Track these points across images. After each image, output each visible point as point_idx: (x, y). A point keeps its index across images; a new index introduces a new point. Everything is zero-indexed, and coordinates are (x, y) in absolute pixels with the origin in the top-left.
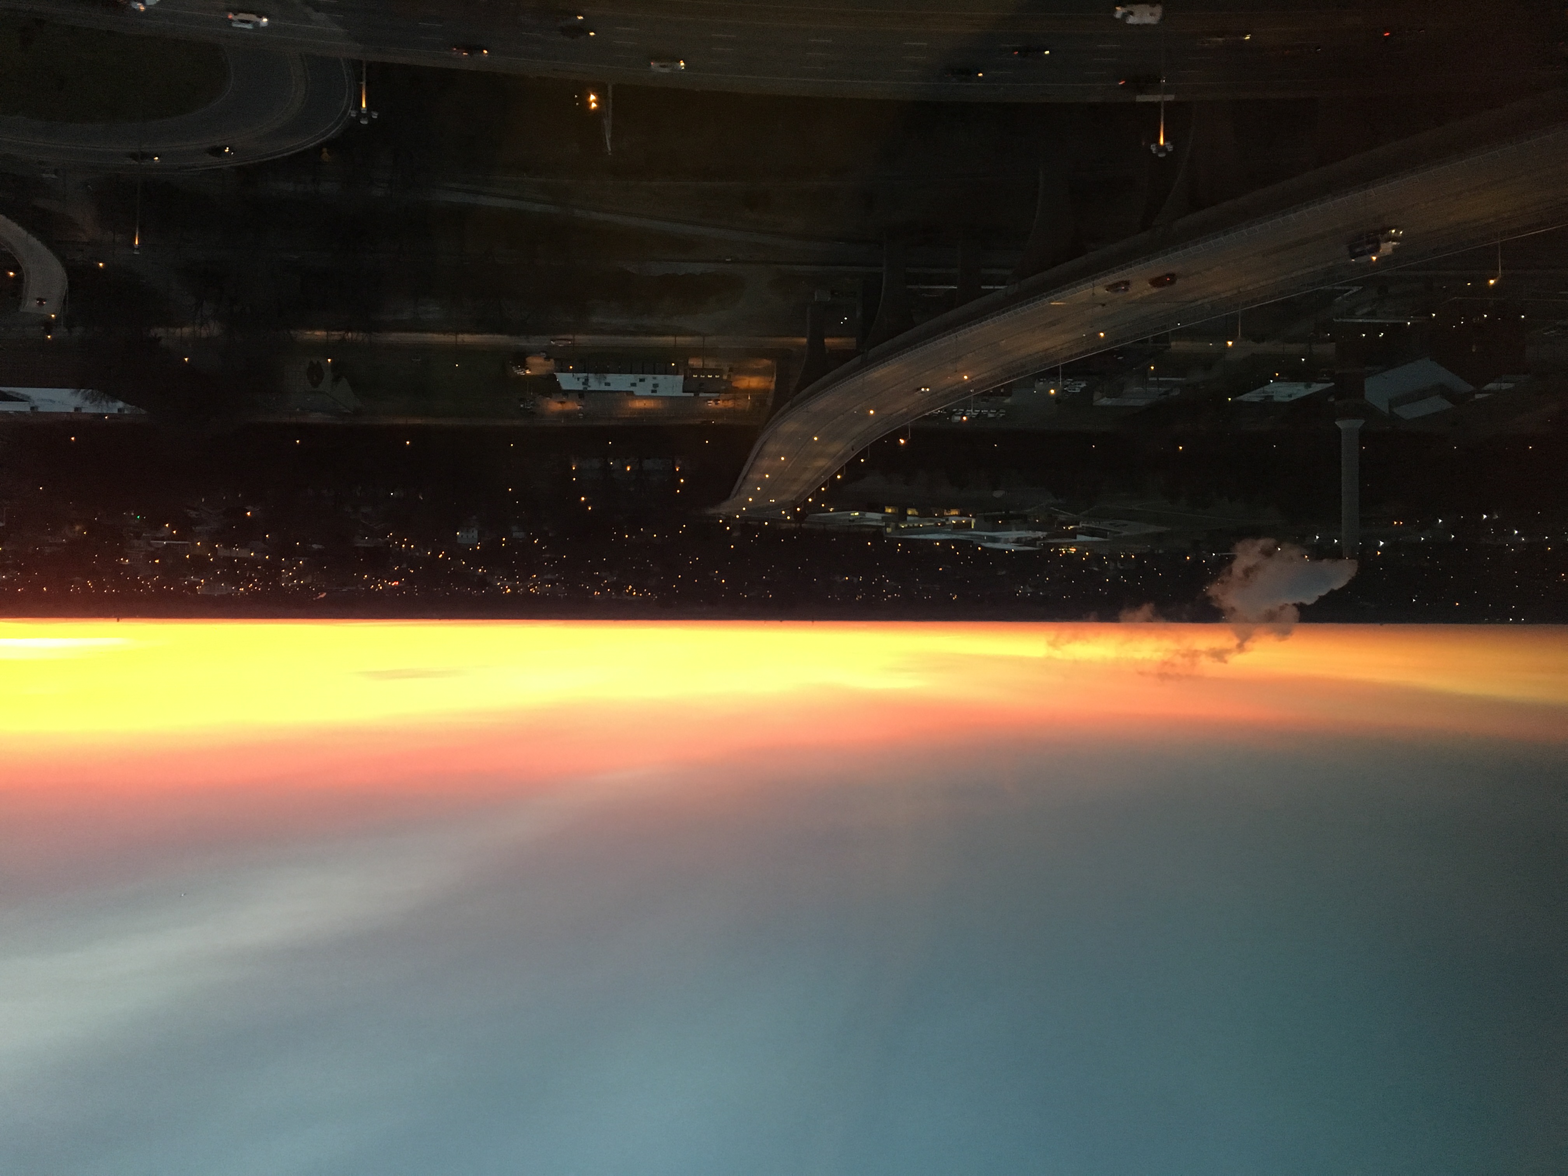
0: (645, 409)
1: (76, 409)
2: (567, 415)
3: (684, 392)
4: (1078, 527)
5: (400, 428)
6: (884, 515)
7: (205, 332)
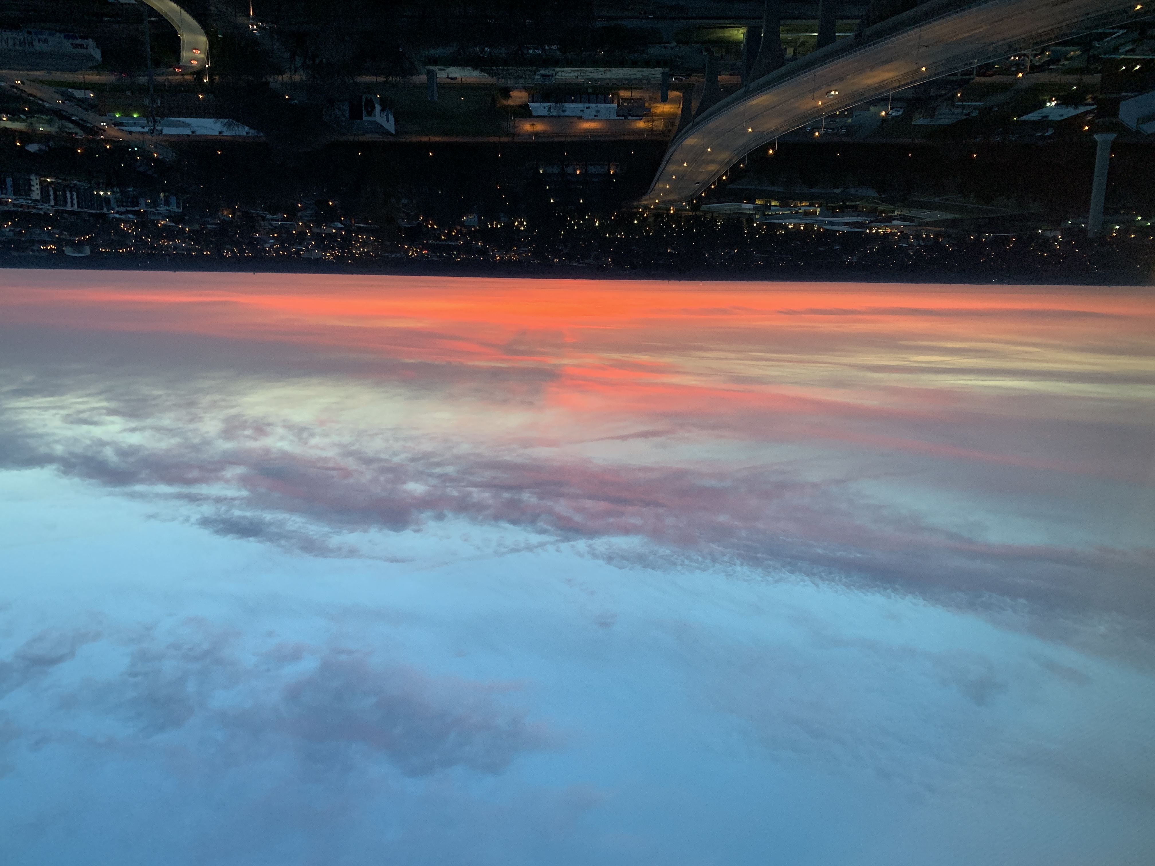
0: (590, 129)
1: (220, 133)
2: (537, 134)
3: (617, 116)
4: (894, 214)
5: (425, 143)
6: (755, 205)
7: (297, 78)
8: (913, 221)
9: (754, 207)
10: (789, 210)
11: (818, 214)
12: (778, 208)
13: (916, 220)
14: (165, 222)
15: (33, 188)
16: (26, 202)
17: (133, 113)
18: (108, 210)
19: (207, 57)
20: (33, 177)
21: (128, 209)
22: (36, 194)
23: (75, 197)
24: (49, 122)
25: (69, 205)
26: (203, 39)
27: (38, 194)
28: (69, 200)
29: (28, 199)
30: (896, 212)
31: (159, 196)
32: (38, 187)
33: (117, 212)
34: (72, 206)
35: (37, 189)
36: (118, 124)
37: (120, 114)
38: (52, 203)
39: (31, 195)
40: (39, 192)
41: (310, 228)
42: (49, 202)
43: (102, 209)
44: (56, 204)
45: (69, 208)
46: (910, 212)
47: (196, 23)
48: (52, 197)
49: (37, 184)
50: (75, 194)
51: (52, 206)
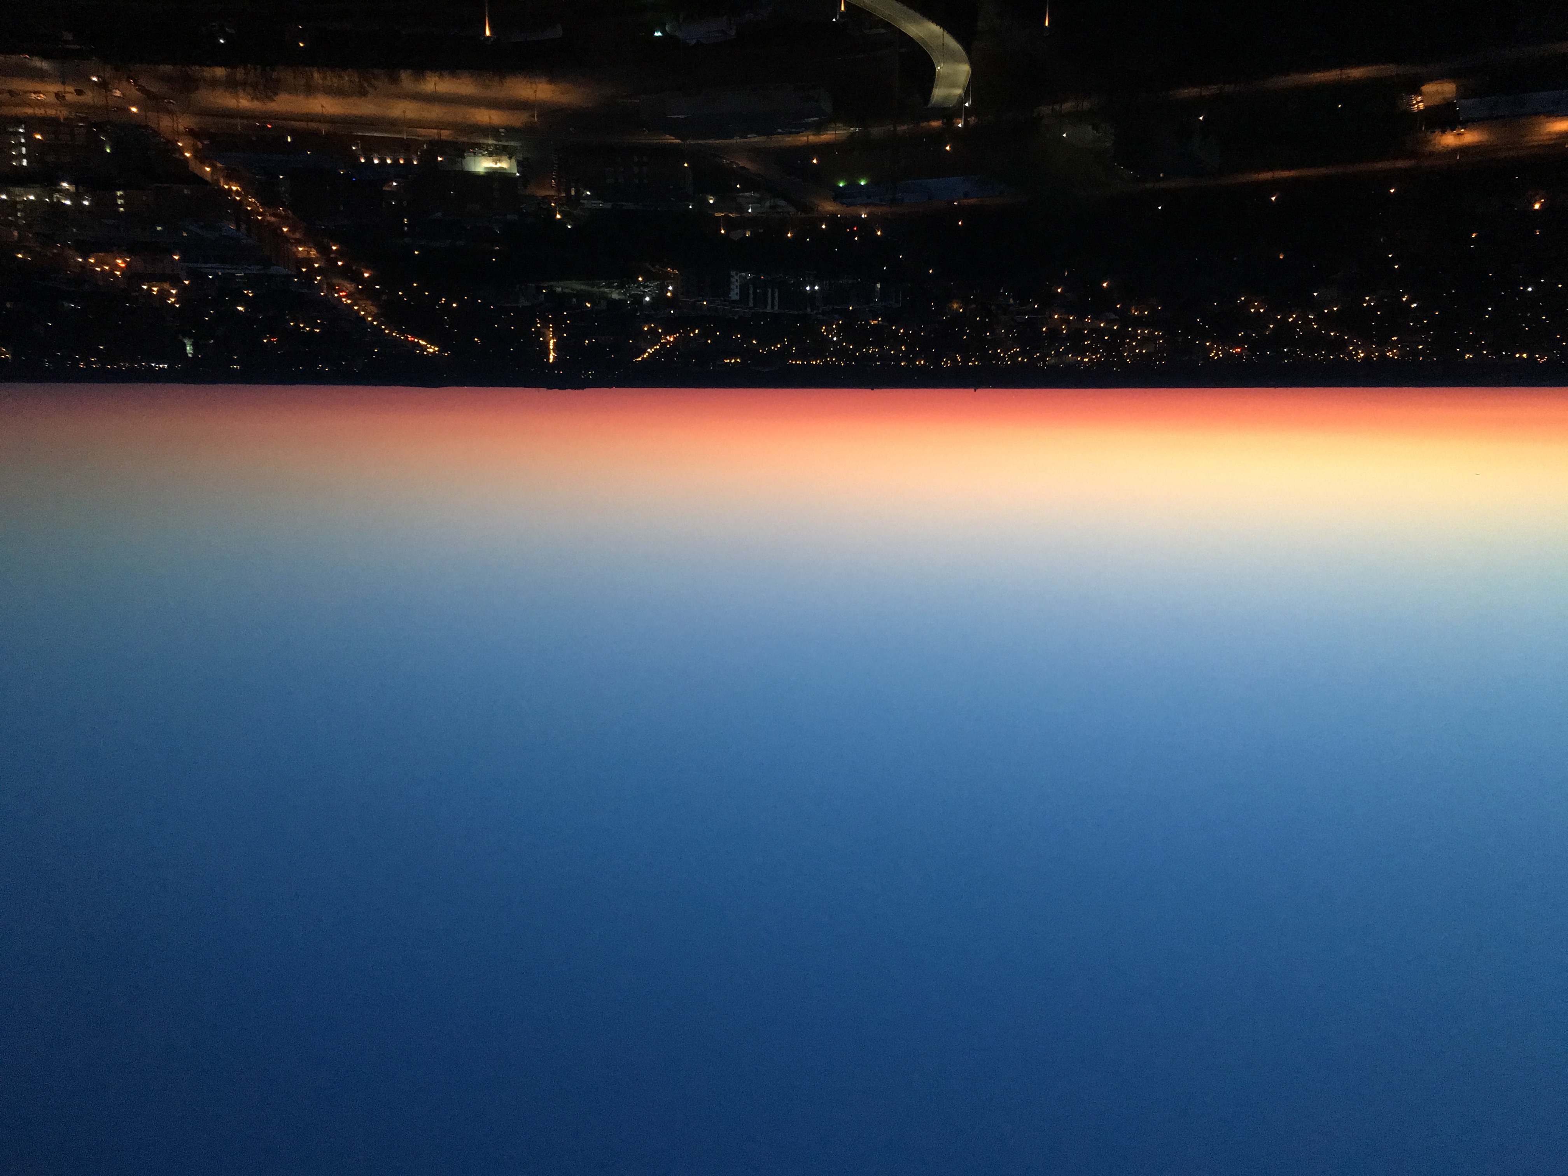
2: (1464, 150)
5: (1266, 182)
7: (1086, 105)
14: (876, 322)
15: (732, 287)
16: (723, 305)
17: (860, 180)
18: (812, 310)
19: (966, 93)
20: (733, 273)
21: (836, 307)
22: (735, 295)
23: (776, 295)
24: (760, 201)
25: (769, 307)
26: (964, 69)
27: (737, 294)
28: (769, 301)
29: (725, 301)
31: (875, 287)
32: (738, 284)
33: (824, 313)
34: (773, 307)
35: (737, 288)
36: (839, 196)
37: (844, 182)
38: (751, 305)
39: (730, 295)
40: (737, 291)
41: (1068, 322)
42: (748, 305)
43: (806, 309)
44: (755, 306)
45: (769, 309)
47: (961, 48)
48: (751, 296)
49: (737, 280)
50: (776, 290)
51: (751, 308)
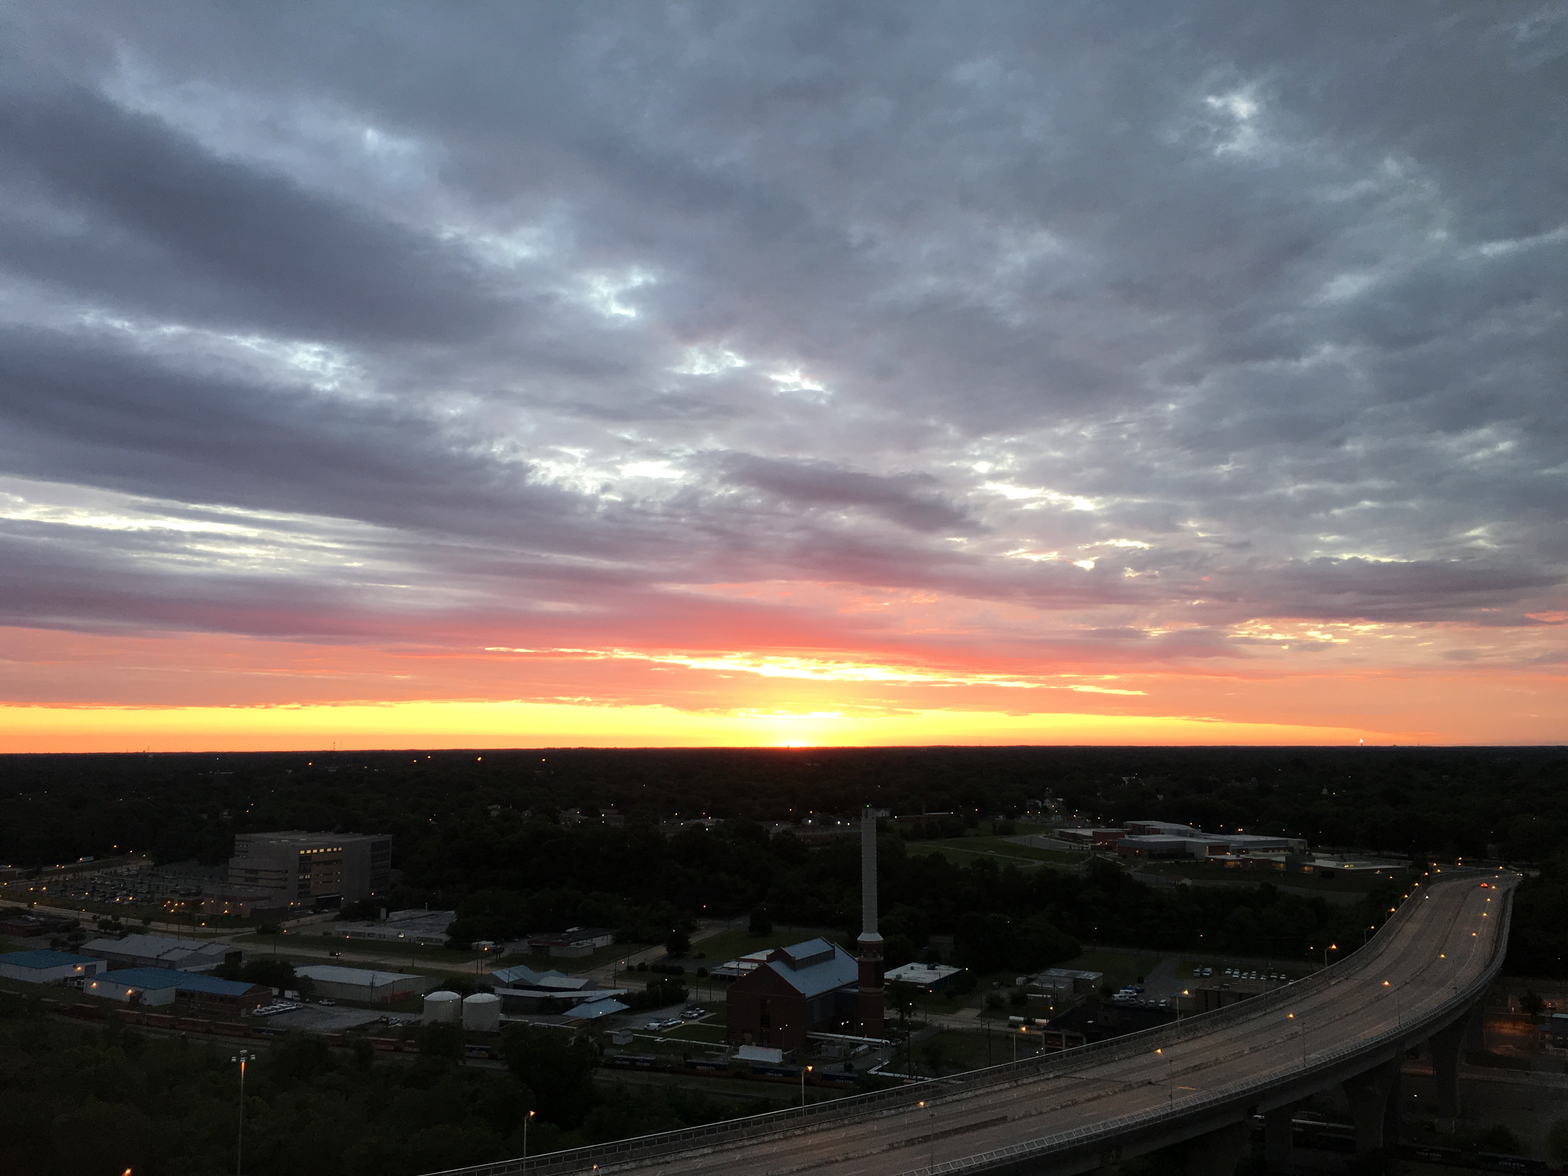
4: (1094, 844)
6: (1313, 864)
8: (1062, 834)
9: (1314, 861)
10: (1254, 855)
11: (1207, 847)
12: (1274, 859)
13: (1058, 837)
30: (1090, 848)
46: (1070, 848)
